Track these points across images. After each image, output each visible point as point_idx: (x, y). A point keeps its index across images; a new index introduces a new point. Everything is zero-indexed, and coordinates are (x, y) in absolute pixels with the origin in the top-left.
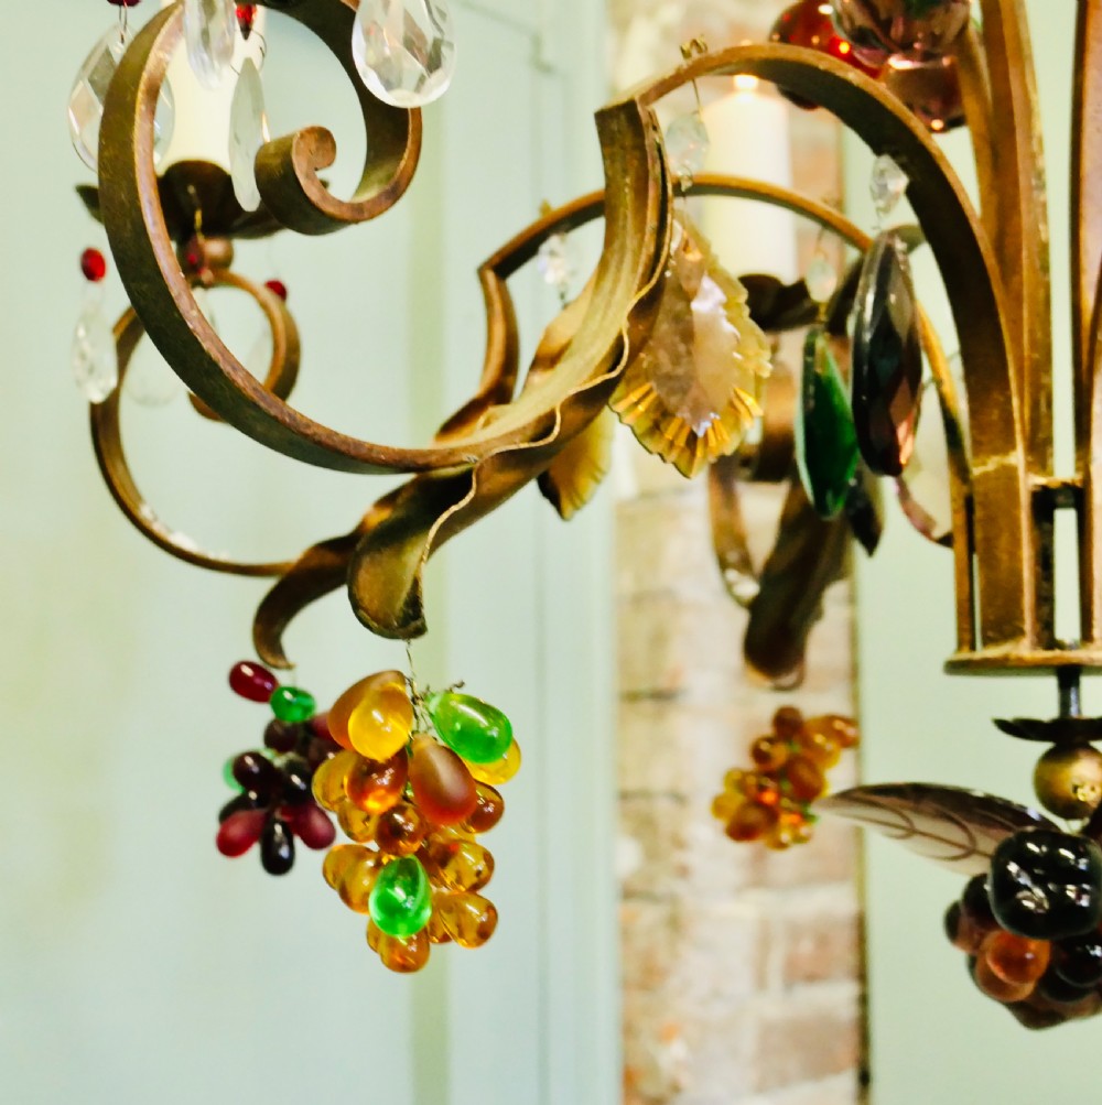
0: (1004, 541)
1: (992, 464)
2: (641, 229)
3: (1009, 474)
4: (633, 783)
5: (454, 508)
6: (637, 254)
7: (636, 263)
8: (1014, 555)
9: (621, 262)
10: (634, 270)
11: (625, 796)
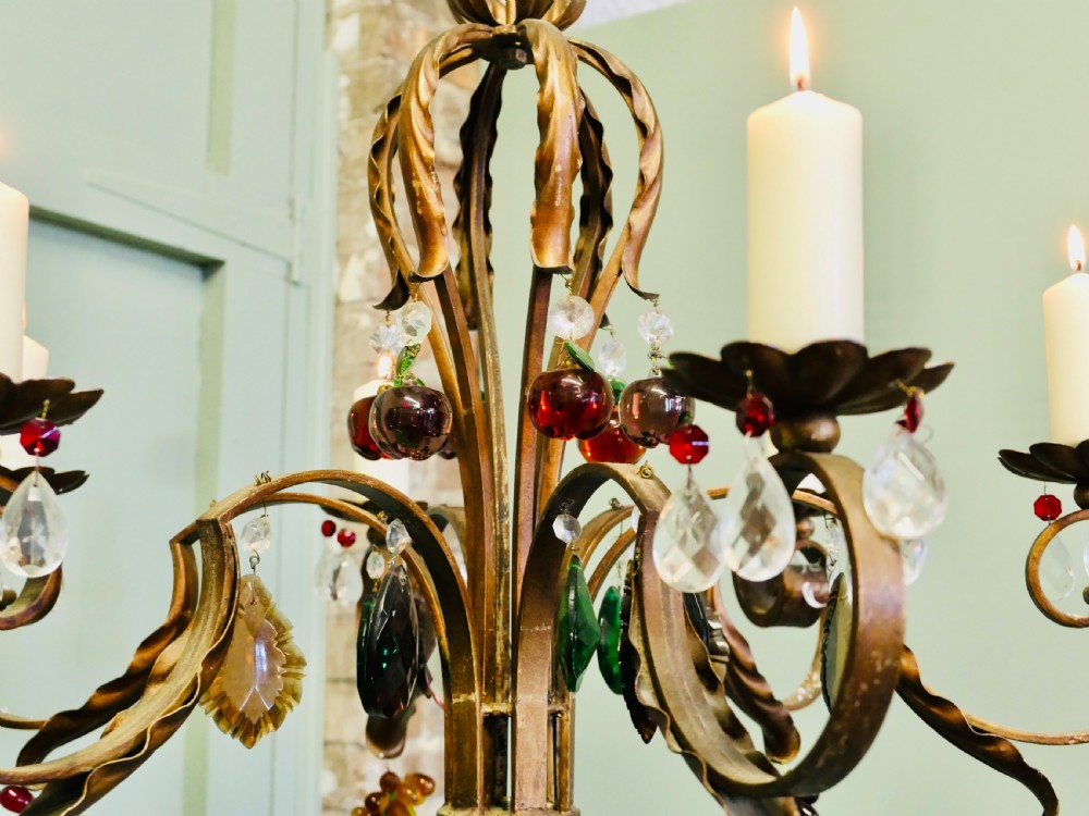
0: (467, 747)
1: (462, 698)
2: (219, 600)
3: (470, 706)
4: (332, 736)
5: (70, 809)
6: (216, 615)
7: (214, 622)
8: (473, 757)
9: (207, 618)
10: (213, 628)
11: (326, 744)
